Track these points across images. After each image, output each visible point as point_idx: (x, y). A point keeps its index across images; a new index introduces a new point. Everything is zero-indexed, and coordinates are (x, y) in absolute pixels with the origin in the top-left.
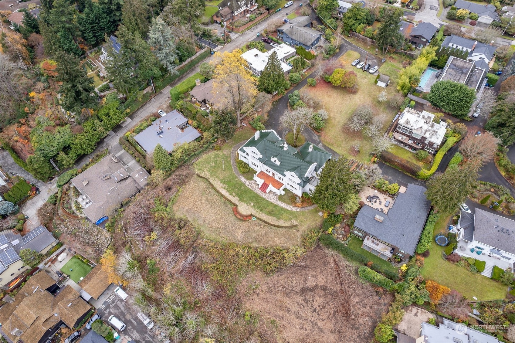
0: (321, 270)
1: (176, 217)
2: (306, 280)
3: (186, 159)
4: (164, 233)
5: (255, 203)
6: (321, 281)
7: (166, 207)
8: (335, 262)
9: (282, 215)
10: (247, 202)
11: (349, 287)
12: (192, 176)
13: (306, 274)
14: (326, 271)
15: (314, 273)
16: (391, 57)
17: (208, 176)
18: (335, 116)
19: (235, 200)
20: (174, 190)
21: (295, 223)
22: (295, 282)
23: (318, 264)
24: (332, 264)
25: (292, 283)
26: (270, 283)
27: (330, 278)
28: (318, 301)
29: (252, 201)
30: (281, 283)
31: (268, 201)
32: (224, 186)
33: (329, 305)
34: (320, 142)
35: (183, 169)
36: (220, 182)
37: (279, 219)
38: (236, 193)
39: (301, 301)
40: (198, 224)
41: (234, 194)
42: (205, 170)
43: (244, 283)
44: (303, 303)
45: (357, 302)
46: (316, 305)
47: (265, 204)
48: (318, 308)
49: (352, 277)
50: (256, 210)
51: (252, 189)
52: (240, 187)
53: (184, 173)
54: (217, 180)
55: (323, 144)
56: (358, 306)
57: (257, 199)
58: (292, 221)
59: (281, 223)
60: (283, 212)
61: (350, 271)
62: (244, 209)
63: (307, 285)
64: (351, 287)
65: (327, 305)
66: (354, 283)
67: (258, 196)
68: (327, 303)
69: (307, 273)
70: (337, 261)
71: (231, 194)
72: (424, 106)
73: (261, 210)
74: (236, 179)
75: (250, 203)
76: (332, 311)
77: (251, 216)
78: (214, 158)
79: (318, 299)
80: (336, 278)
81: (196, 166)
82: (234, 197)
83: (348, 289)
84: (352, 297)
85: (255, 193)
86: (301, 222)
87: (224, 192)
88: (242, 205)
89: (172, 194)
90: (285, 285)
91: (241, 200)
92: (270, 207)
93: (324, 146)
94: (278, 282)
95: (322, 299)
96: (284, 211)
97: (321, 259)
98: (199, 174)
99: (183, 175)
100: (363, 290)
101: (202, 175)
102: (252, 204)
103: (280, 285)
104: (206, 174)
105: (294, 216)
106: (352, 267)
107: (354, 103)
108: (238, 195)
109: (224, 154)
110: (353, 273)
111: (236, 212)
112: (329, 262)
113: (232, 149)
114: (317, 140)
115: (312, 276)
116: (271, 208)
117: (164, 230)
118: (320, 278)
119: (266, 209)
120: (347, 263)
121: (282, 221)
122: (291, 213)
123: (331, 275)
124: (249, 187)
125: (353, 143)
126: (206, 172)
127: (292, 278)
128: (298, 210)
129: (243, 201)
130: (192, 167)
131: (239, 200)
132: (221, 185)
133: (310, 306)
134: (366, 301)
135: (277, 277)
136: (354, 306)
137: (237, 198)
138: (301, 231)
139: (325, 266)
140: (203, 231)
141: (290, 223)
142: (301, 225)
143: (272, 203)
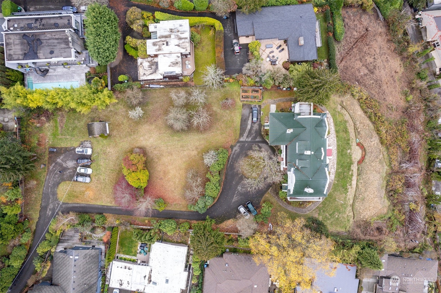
0: (352, 69)
1: (389, 203)
2: (365, 75)
3: (349, 241)
4: (404, 202)
5: (346, 150)
6: (358, 64)
7: (390, 218)
8: (341, 61)
9: (341, 122)
10: (350, 156)
11: (351, 43)
12: (357, 221)
13: (362, 77)
14: (351, 65)
15: (357, 72)
16: (39, 144)
17: (349, 208)
18: (194, 148)
19: (354, 168)
20: (376, 226)
21: (339, 107)
22: (372, 82)
23: (350, 73)
24: (343, 62)
25: (373, 83)
26: (383, 98)
27: (353, 60)
28: (369, 60)
29: (346, 154)
30: (378, 91)
31: (337, 141)
32: (349, 187)
33: (365, 51)
34: (239, 142)
35: (357, 235)
36: (348, 194)
37: (346, 122)
38: (349, 172)
39: (378, 70)
40: (383, 181)
41: (350, 173)
42: (345, 216)
43: (393, 116)
44: (377, 69)
45: (357, 32)
46: (372, 60)
47: (341, 141)
48: (372, 57)
49: (344, 44)
50: (351, 144)
51: (336, 163)
52: (341, 173)
53: (358, 231)
54: (348, 197)
55: (240, 137)
56: (358, 30)
57: (342, 151)
58: (339, 110)
59: (347, 117)
60: (338, 123)
61: (340, 47)
62: (357, 154)
63: (368, 72)
64: (350, 41)
65: (367, 53)
66: (346, 40)
67: (338, 152)
68: (365, 53)
69: (360, 77)
70: (340, 61)
71: (352, 175)
72: (113, 66)
73: (349, 140)
74: (336, 182)
75: (349, 153)
76: (367, 47)
77: (358, 144)
78: (329, 219)
79: (368, 60)
80: (350, 55)
81: (348, 227)
82: (353, 171)
83: (352, 42)
84: (355, 37)
85: (338, 157)
86: (334, 103)
87: (354, 182)
88: (355, 159)
89: (381, 223)
90: (378, 87)
91: (351, 163)
92: (341, 136)
93: (241, 135)
94: (379, 93)
95: (367, 58)
96: (336, 122)
97: (345, 73)
98: (352, 217)
99: (361, 230)
100: (347, 32)
101: (351, 214)
102: (349, 151)
103: (380, 90)
104: (349, 212)
105: (334, 112)
106: (337, 47)
107: (160, 142)
108: (349, 169)
109: (319, 214)
110: (341, 44)
111: (363, 158)
112: (344, 66)
113: (308, 212)
114: (239, 146)
115: (360, 72)
116: (342, 134)
117: (402, 203)
118: (358, 66)
119: (345, 138)
120: (337, 52)
121: (345, 118)
122: (333, 116)
123: (350, 59)
124: (335, 166)
125: (218, 111)
126: (347, 213)
127: (370, 85)
128: (328, 112)
129: (351, 160)
130: (351, 230)
131: (352, 164)
132: (350, 190)
133: (375, 63)
134: (352, 26)
135: (376, 96)
136: (360, 32)
137: (352, 168)
138: (340, 99)
139: (348, 67)
140: (386, 173)
141: (342, 111)
142: (337, 102)
143: (337, 136)
